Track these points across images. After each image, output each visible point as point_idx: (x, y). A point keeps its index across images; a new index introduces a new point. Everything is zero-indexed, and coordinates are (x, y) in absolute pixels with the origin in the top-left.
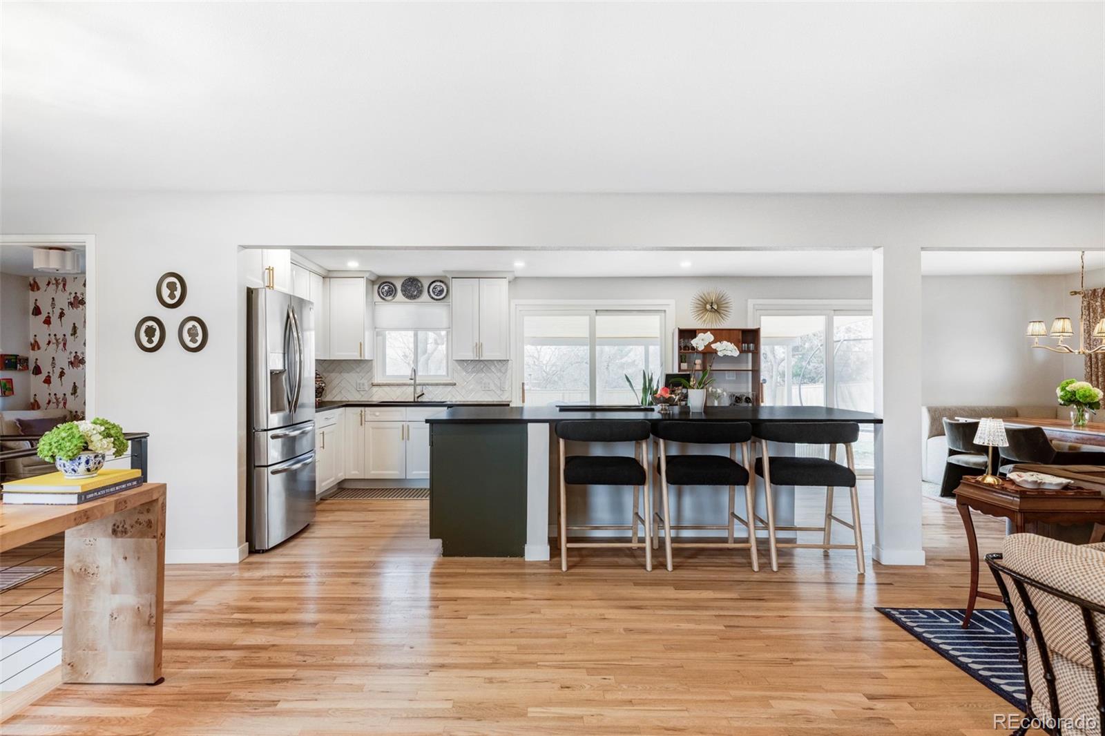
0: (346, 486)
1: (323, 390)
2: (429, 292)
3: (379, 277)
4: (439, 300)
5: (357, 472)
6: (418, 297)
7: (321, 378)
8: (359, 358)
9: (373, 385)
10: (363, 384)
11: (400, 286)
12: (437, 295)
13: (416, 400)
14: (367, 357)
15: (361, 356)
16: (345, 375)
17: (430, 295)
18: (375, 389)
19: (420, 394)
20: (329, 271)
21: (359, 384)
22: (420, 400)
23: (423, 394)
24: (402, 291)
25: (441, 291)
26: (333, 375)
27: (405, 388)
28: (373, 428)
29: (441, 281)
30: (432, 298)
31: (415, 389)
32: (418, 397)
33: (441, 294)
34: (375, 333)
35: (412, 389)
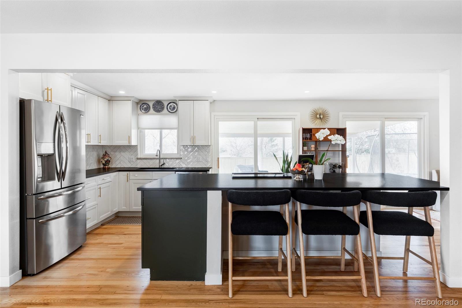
0: (120, 215)
1: (110, 162)
2: (167, 108)
3: (141, 101)
4: (173, 113)
5: (125, 208)
6: (162, 111)
7: (109, 155)
8: (129, 145)
9: (138, 159)
10: (132, 158)
11: (152, 106)
12: (172, 110)
13: (160, 167)
14: (134, 143)
15: (129, 143)
16: (122, 153)
17: (168, 110)
18: (139, 161)
19: (162, 163)
20: (111, 97)
21: (130, 158)
22: (162, 167)
23: (164, 164)
24: (153, 108)
25: (174, 108)
26: (117, 153)
27: (154, 160)
28: (134, 183)
29: (174, 103)
30: (169, 112)
31: (160, 161)
32: (161, 165)
33: (174, 110)
34: (139, 131)
35: (158, 161)
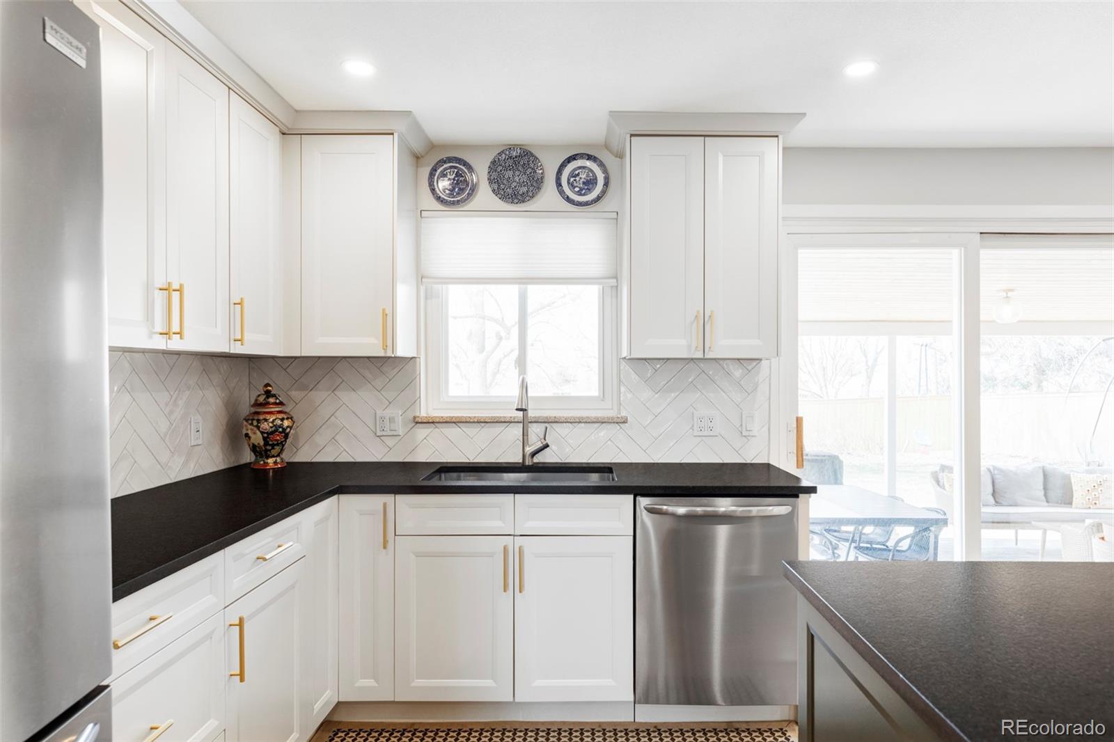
0: (345, 717)
1: (286, 436)
2: (559, 184)
3: (432, 147)
4: (586, 204)
5: (370, 682)
6: (533, 197)
7: (281, 403)
8: (382, 354)
9: (417, 422)
10: (392, 420)
11: (486, 170)
12: (579, 194)
13: (528, 462)
14: (403, 349)
15: (385, 348)
16: (345, 396)
17: (562, 192)
18: (422, 432)
19: (539, 445)
20: (297, 111)
21: (383, 419)
22: (539, 459)
23: (547, 446)
24: (491, 181)
25: (590, 183)
26: (319, 396)
27: (498, 429)
28: (418, 555)
29: (589, 157)
30: (568, 200)
31: (525, 434)
32: (534, 454)
33: (589, 190)
34: (422, 289)
35: (517, 431)
